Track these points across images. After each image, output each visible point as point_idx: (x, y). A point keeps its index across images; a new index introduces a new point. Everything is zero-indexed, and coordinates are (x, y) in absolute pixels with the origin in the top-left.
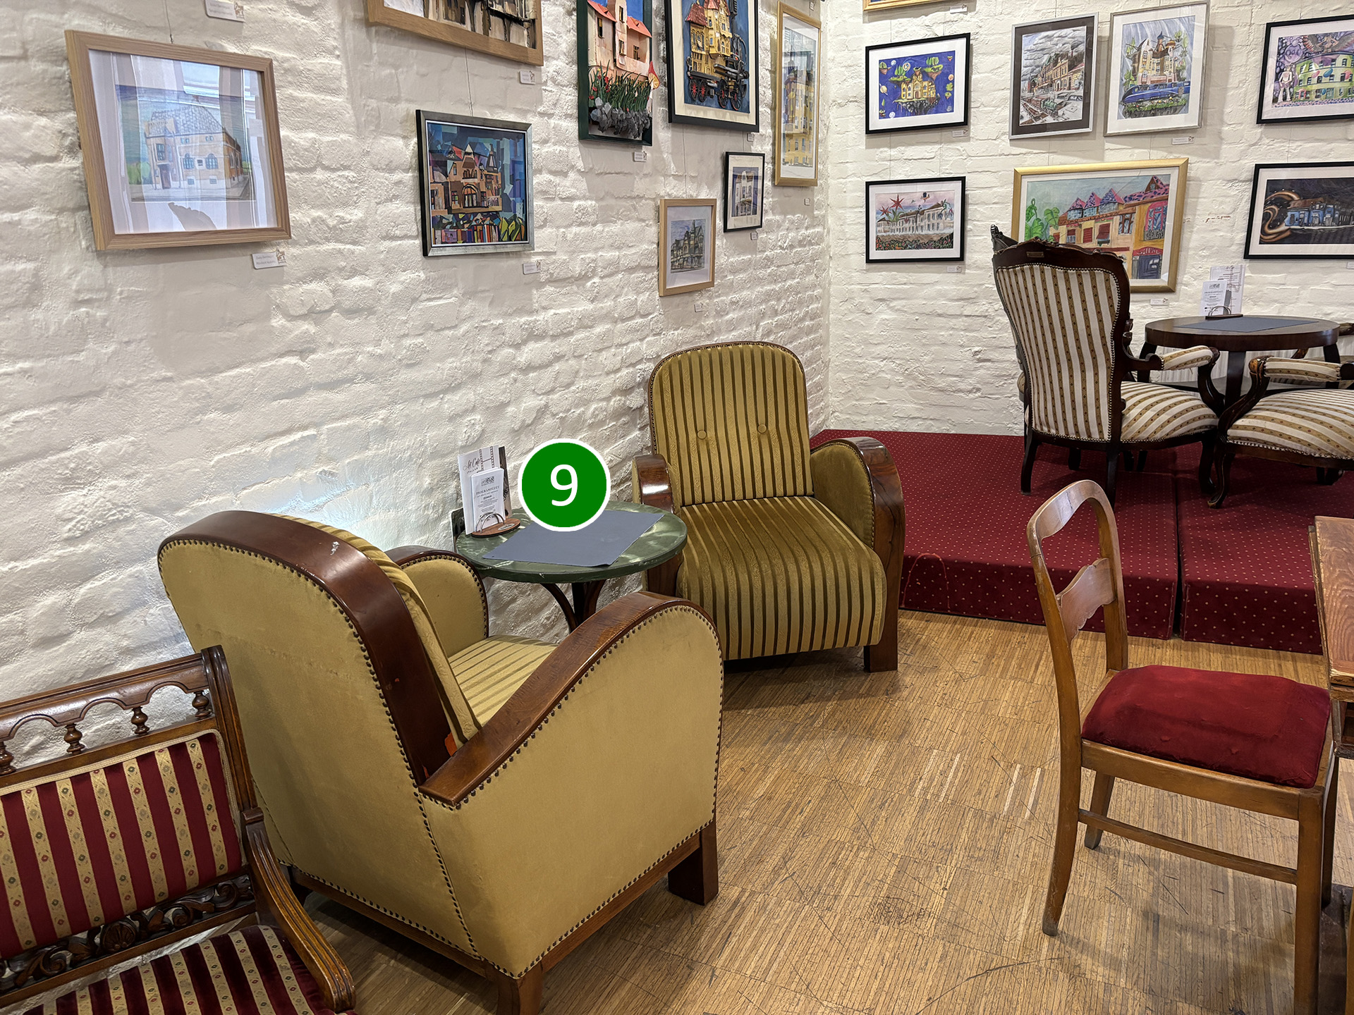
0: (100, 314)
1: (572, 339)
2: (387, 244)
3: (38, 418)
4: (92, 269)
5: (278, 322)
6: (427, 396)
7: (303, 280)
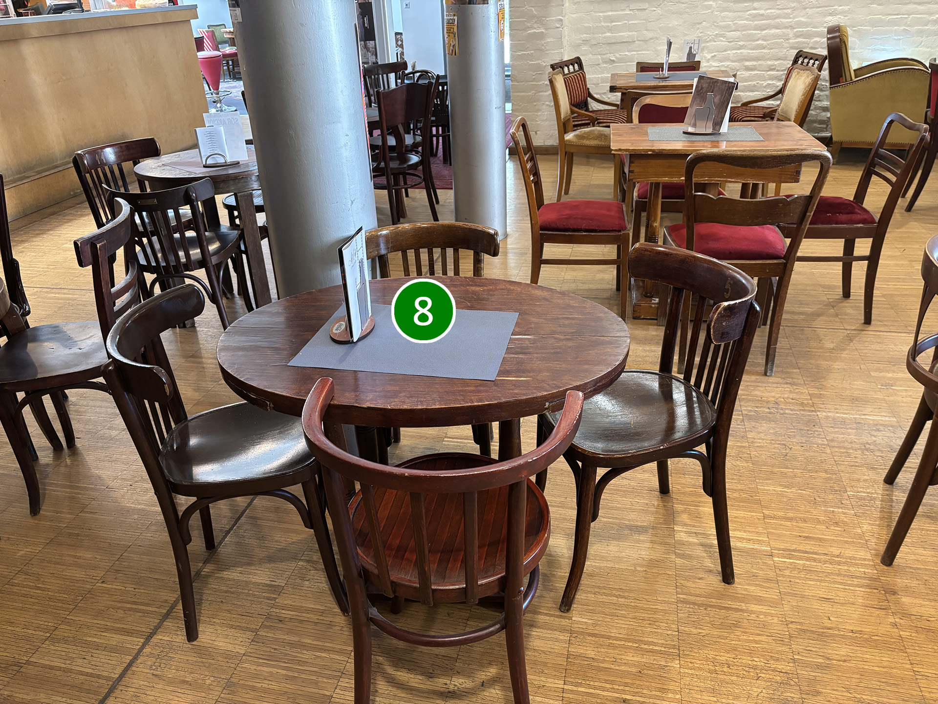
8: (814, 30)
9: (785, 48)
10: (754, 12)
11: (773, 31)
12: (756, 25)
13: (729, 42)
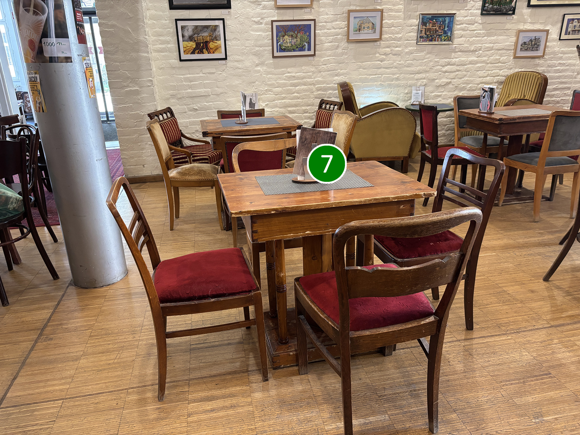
0: (346, 51)
1: (466, 67)
2: (407, 41)
3: (334, 65)
4: (346, 44)
5: (377, 55)
6: (410, 74)
7: (385, 48)
8: (327, 85)
9: (312, 98)
10: (288, 74)
11: (303, 87)
12: (291, 83)
13: (275, 95)
